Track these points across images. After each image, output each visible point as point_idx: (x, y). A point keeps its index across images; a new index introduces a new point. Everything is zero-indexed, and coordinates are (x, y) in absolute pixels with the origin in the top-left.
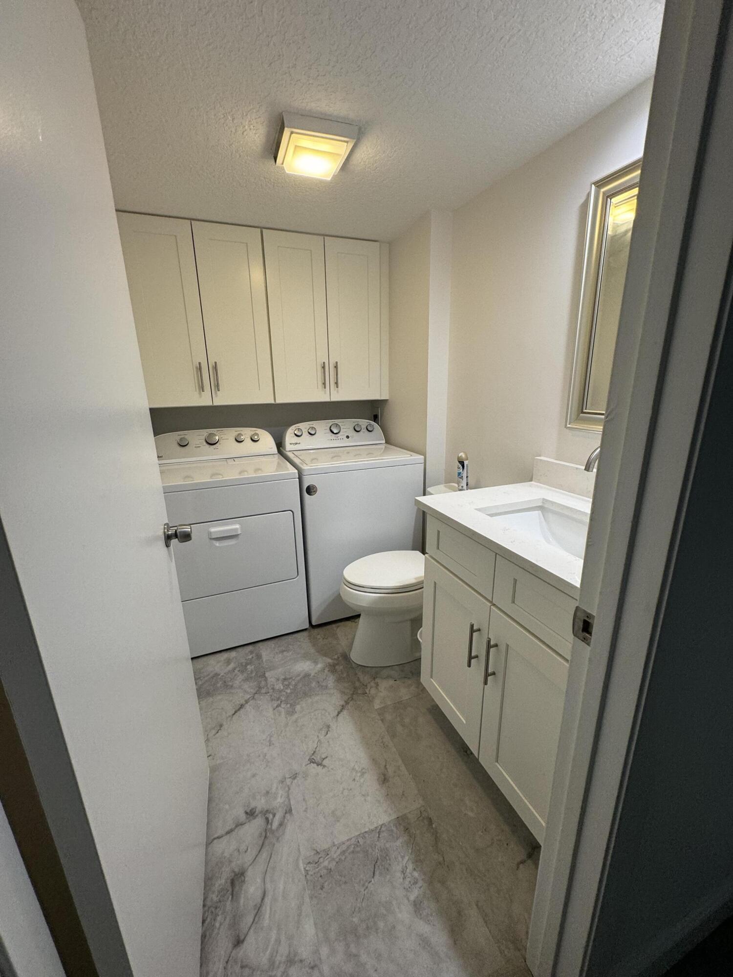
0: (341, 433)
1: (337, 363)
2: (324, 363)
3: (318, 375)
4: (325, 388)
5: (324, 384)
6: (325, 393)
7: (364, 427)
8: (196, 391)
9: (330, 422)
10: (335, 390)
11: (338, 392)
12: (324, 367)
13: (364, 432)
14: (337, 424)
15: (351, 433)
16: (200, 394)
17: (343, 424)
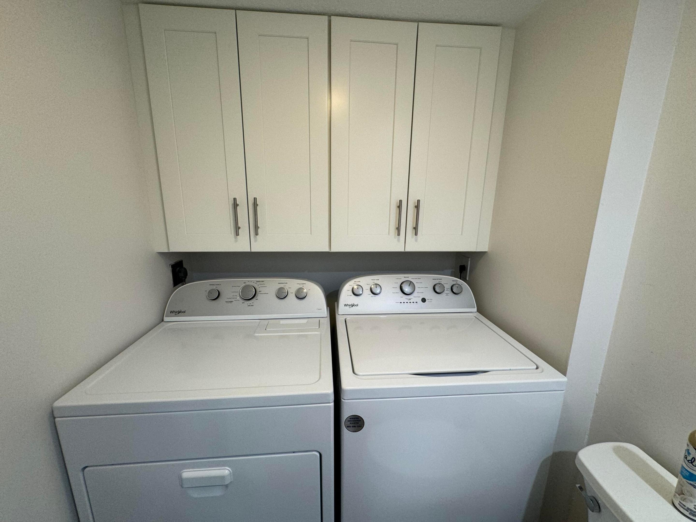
0: (415, 294)
1: (419, 201)
2: (401, 201)
3: (391, 218)
4: (399, 234)
5: (398, 229)
6: (399, 240)
7: (448, 287)
8: (231, 234)
9: (402, 277)
10: (412, 237)
11: (416, 240)
12: (400, 207)
13: (447, 294)
14: (411, 282)
15: (429, 295)
16: (236, 238)
17: (419, 281)
